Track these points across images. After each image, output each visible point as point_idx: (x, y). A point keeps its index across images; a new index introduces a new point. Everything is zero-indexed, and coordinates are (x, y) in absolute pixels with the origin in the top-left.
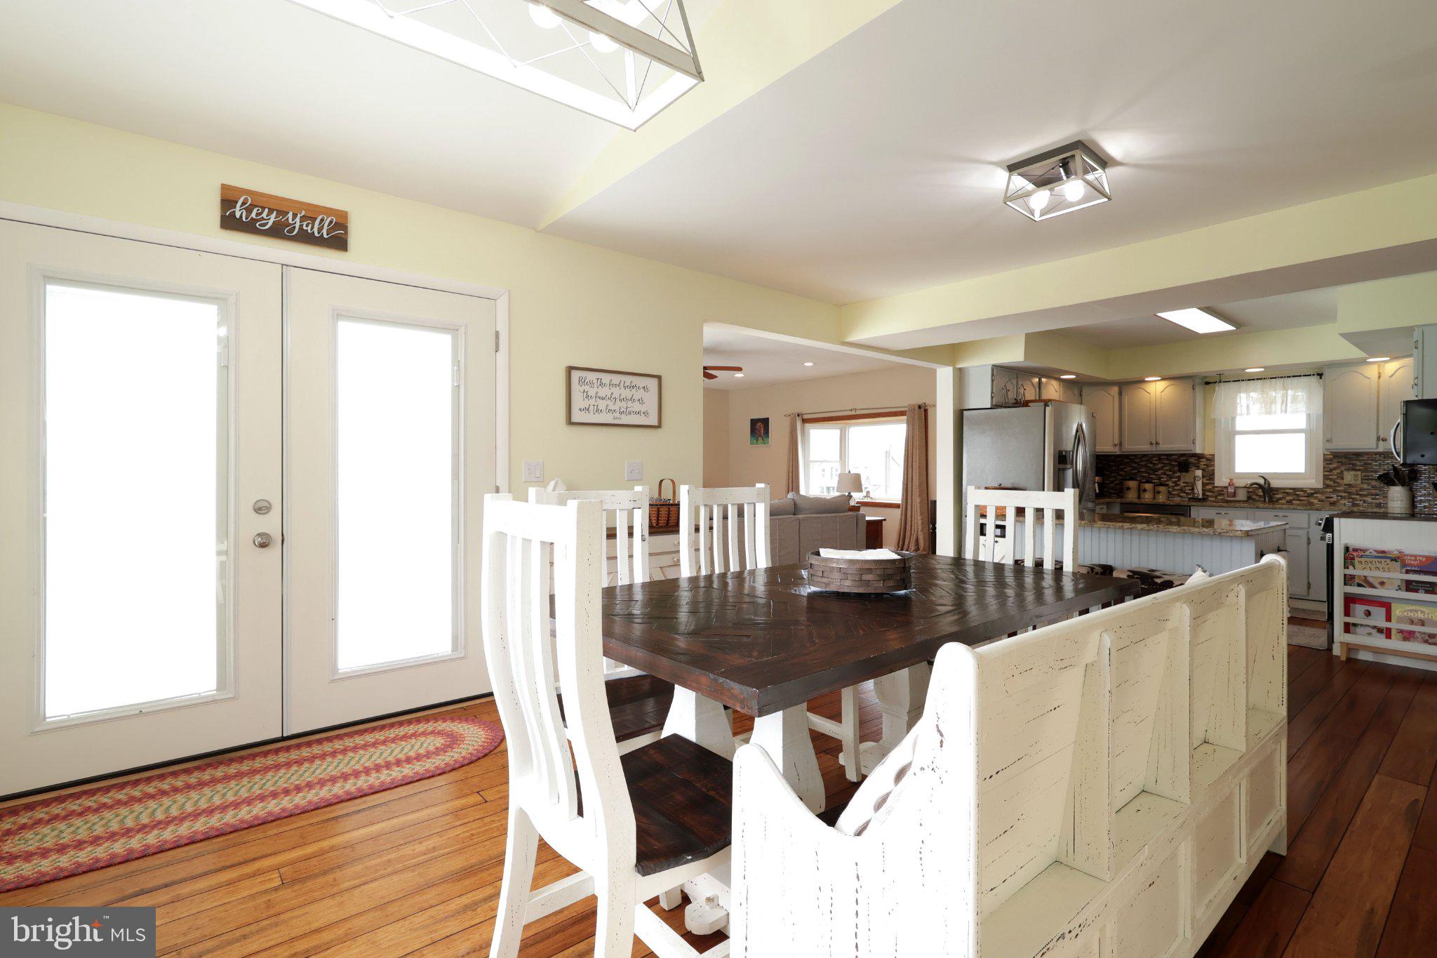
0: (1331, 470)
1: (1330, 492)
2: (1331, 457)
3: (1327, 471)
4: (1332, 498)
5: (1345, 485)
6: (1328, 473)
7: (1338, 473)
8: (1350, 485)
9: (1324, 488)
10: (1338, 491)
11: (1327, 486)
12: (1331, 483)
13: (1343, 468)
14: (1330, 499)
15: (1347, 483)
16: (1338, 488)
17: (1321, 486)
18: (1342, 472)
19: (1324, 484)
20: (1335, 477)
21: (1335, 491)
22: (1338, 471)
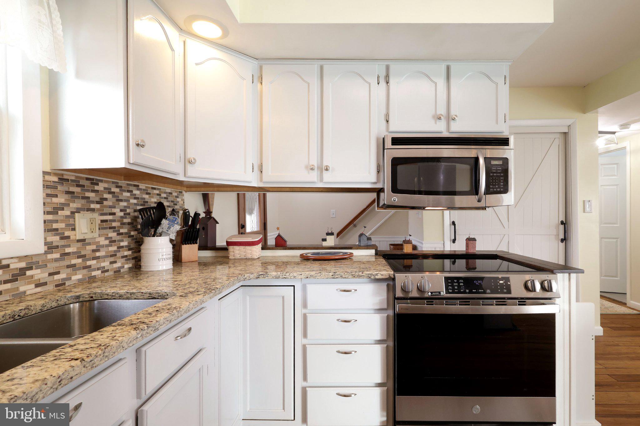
0: (55, 211)
1: (56, 260)
2: (56, 179)
3: (49, 213)
4: (58, 273)
5: (79, 241)
6: (50, 217)
7: (67, 217)
8: (83, 240)
9: (46, 253)
10: (68, 254)
11: (51, 248)
12: (55, 239)
13: (74, 205)
14: (56, 277)
15: (81, 237)
16: (68, 250)
17: (41, 249)
18: (73, 213)
19: (46, 244)
20: (60, 226)
21: (64, 255)
22: (67, 212)
